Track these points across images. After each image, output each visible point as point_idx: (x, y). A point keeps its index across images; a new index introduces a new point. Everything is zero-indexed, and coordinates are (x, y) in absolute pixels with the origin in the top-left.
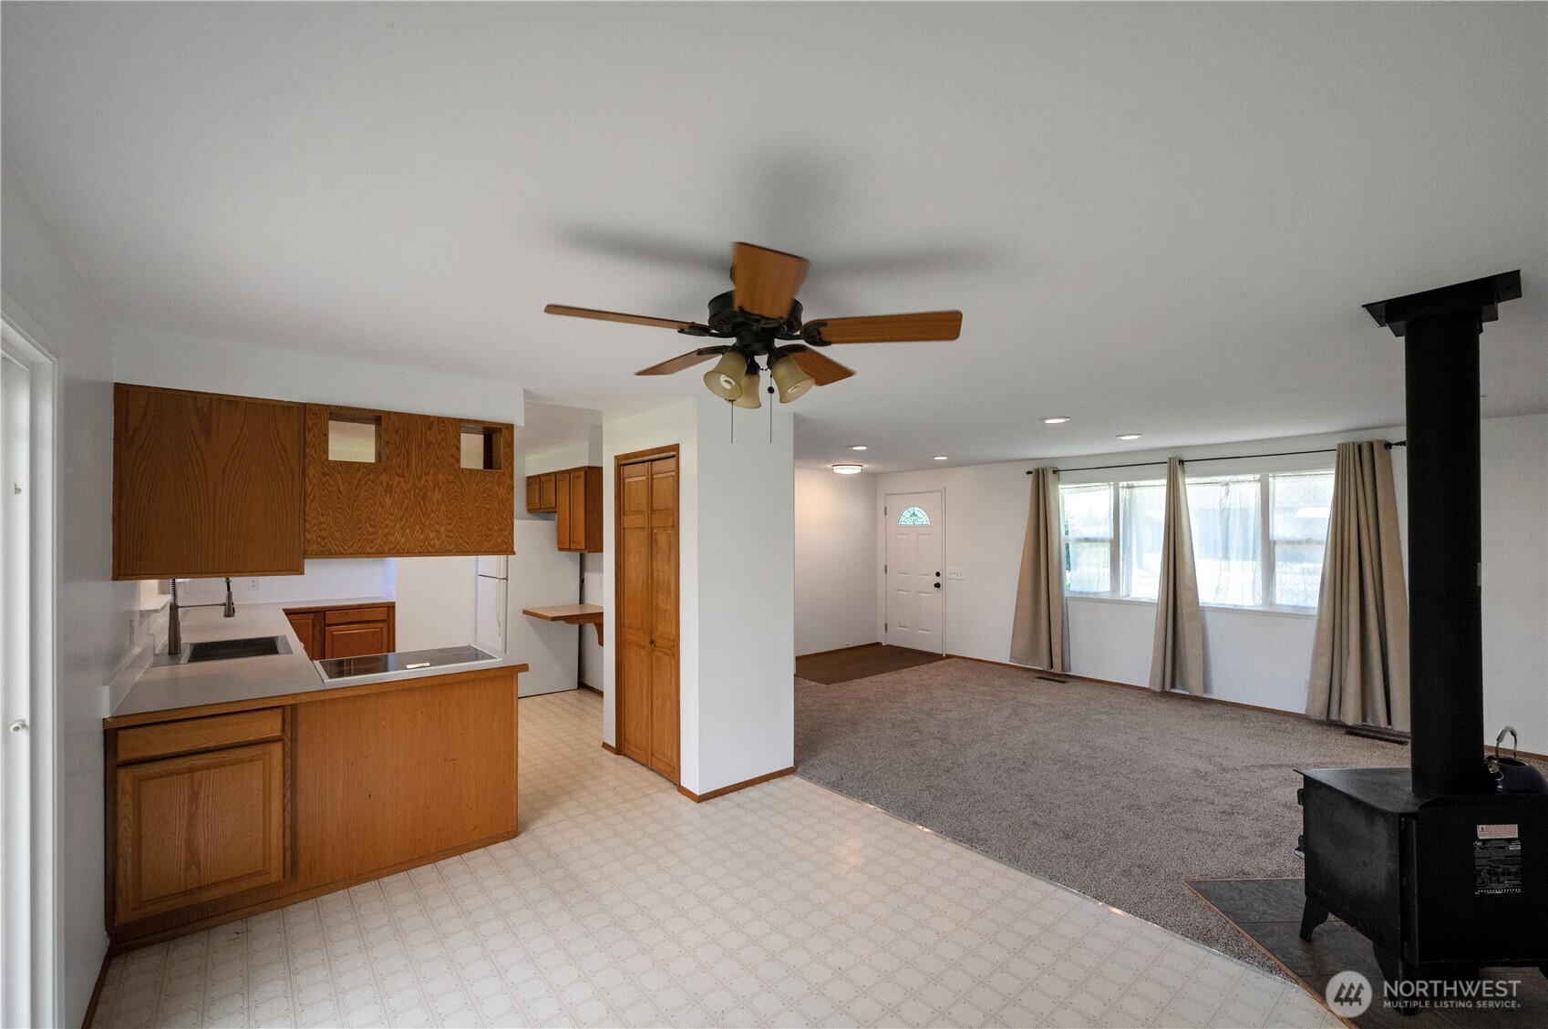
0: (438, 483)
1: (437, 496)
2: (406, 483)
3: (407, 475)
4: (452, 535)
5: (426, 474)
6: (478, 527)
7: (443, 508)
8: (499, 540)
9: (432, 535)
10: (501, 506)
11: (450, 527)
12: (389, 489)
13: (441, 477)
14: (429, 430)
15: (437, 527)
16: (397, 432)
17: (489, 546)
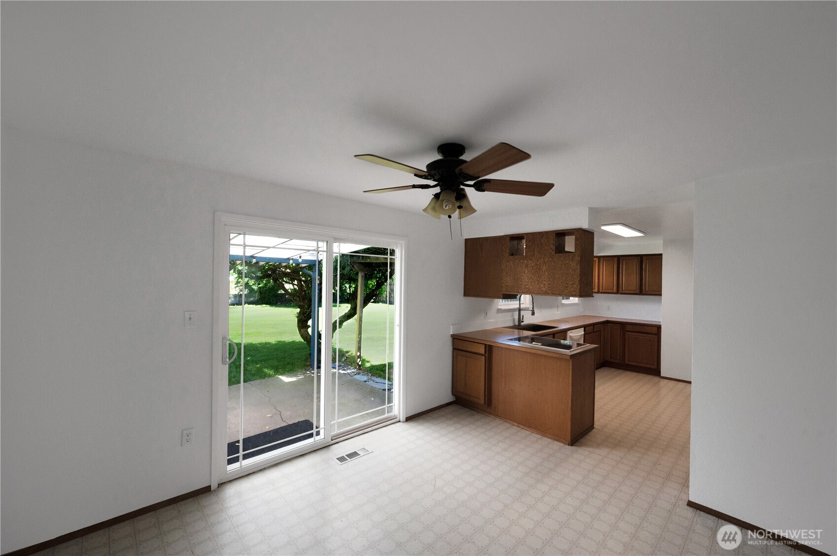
0: (545, 262)
1: (544, 268)
2: (533, 263)
3: (533, 259)
4: (550, 286)
5: (541, 258)
6: (562, 282)
7: (547, 273)
8: (572, 290)
9: (542, 286)
10: (573, 272)
11: (549, 282)
12: (527, 266)
13: (546, 260)
14: (542, 238)
15: (544, 282)
16: (530, 241)
17: (567, 292)
